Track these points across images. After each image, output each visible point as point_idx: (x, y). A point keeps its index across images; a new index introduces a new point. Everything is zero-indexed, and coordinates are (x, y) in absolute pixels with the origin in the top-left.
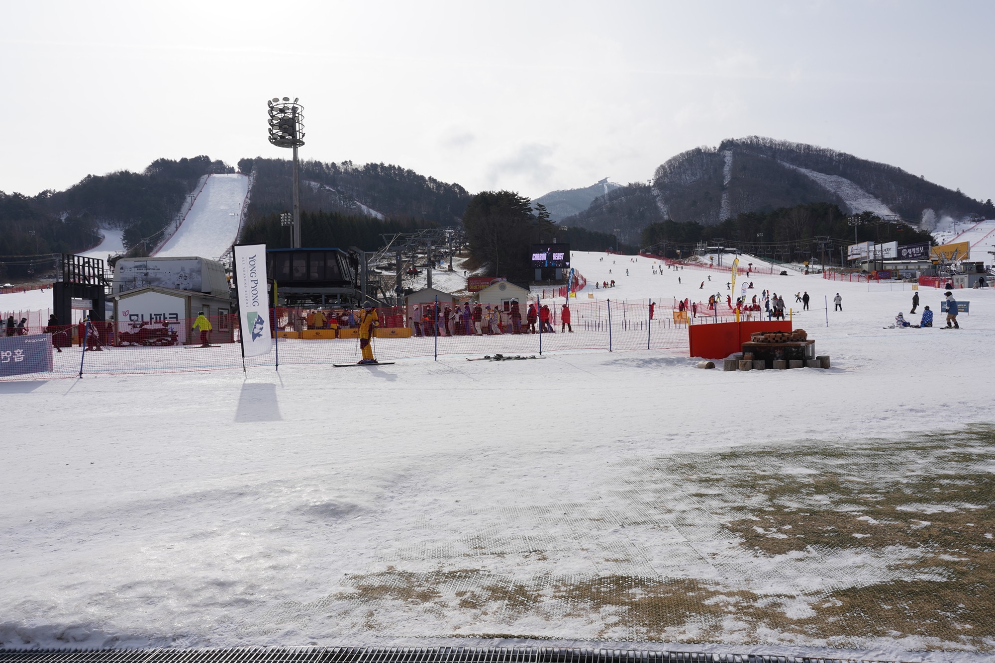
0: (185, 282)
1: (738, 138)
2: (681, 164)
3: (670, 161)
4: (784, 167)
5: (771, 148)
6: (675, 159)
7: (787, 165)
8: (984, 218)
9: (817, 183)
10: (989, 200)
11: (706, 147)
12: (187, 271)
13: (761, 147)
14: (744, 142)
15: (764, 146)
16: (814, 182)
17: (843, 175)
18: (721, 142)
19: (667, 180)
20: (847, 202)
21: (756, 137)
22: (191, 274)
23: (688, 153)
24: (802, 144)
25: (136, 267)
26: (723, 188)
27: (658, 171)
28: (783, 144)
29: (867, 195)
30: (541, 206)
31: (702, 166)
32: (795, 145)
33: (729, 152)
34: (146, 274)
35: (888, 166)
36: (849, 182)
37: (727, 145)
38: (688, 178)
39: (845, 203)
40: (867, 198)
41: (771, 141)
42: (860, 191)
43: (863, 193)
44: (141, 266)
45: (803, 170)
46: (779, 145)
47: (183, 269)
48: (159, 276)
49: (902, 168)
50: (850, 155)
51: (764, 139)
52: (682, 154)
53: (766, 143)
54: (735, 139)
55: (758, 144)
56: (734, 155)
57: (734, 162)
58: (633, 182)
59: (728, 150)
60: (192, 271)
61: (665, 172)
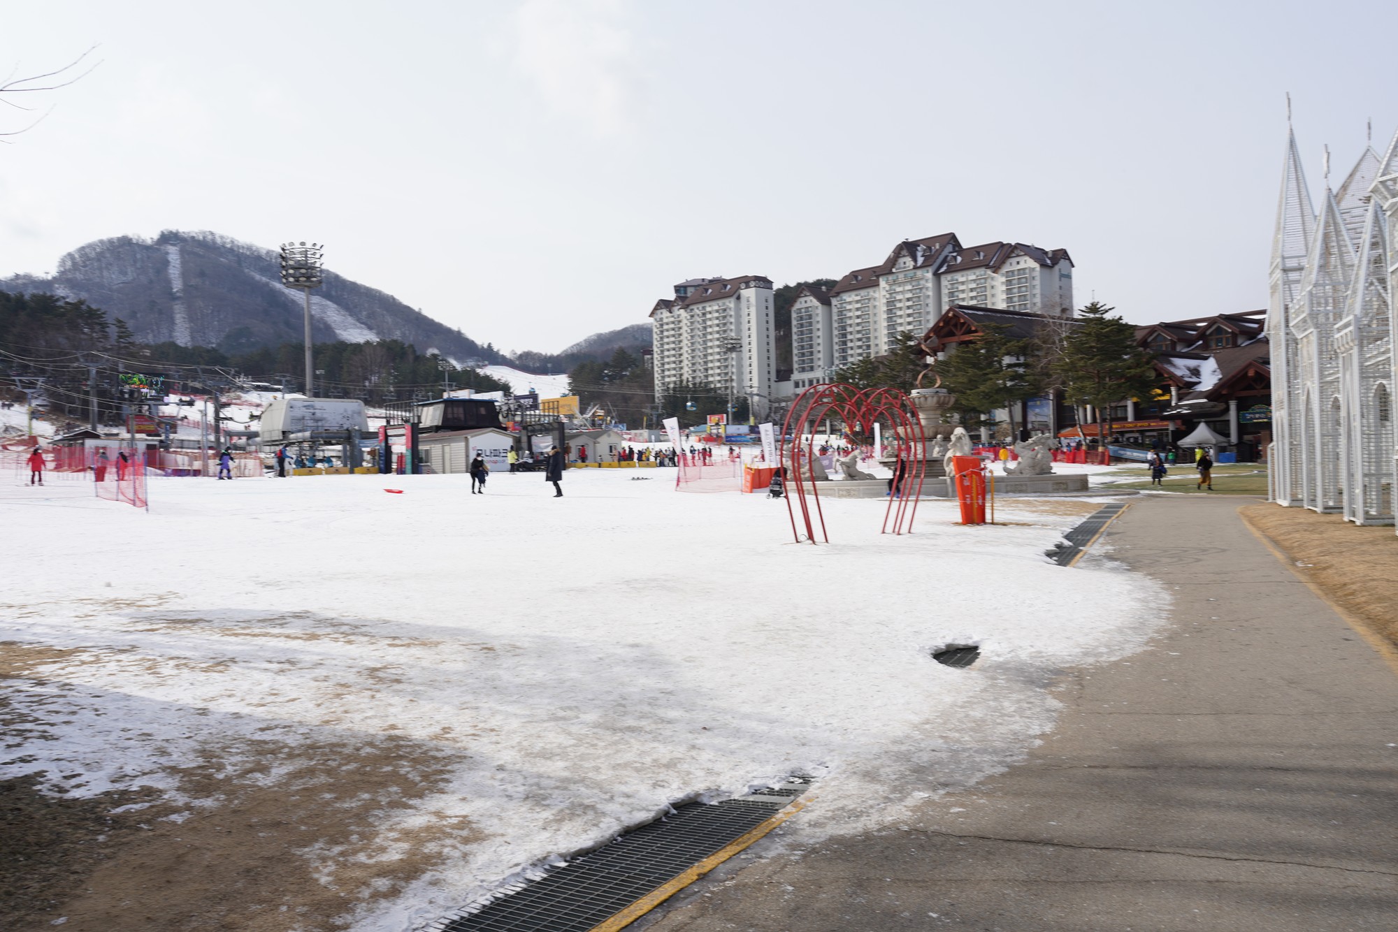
0: (348, 422)
1: (186, 230)
2: (100, 256)
3: (83, 248)
4: (253, 278)
5: (231, 250)
6: (91, 246)
7: (258, 277)
8: (486, 362)
9: (298, 305)
10: (490, 344)
11: (139, 237)
12: (350, 413)
13: (219, 248)
14: (193, 237)
15: (223, 246)
16: (293, 302)
17: (328, 296)
18: (160, 233)
19: (79, 276)
20: (337, 331)
21: (212, 234)
22: (352, 416)
23: (111, 241)
24: (273, 251)
25: (305, 406)
26: (173, 297)
27: (63, 262)
28: (249, 248)
29: (358, 324)
30: (120, 321)
31: (135, 262)
32: (264, 252)
33: (174, 248)
34: (314, 414)
35: (380, 292)
36: (335, 306)
37: (168, 238)
38: (113, 277)
39: (334, 332)
40: (358, 328)
41: (232, 242)
42: (350, 320)
43: (353, 321)
44: (309, 406)
45: (278, 286)
46: (243, 247)
47: (346, 411)
48: (325, 416)
49: (396, 297)
50: (334, 274)
51: (222, 237)
52: (101, 242)
53: (225, 243)
54: (181, 230)
55: (214, 241)
56: (182, 252)
57: (184, 263)
58: (21, 273)
59: (172, 245)
60: (354, 412)
61: (74, 264)
